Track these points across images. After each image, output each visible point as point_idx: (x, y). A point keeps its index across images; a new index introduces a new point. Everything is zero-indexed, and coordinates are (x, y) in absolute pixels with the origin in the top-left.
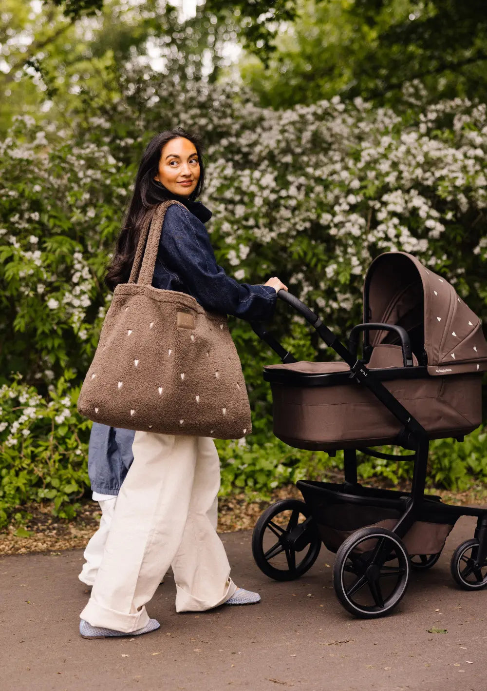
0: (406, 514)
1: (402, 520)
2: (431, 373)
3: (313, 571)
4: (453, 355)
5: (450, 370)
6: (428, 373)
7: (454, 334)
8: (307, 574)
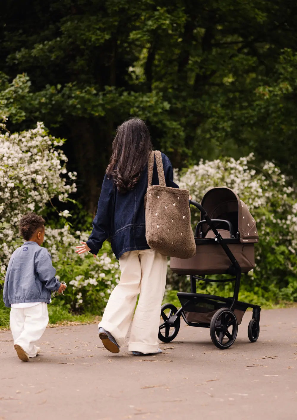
0: (233, 304)
1: (232, 306)
2: (241, 242)
3: (176, 339)
4: (248, 234)
5: (247, 241)
6: (240, 241)
7: (248, 225)
8: (174, 340)
